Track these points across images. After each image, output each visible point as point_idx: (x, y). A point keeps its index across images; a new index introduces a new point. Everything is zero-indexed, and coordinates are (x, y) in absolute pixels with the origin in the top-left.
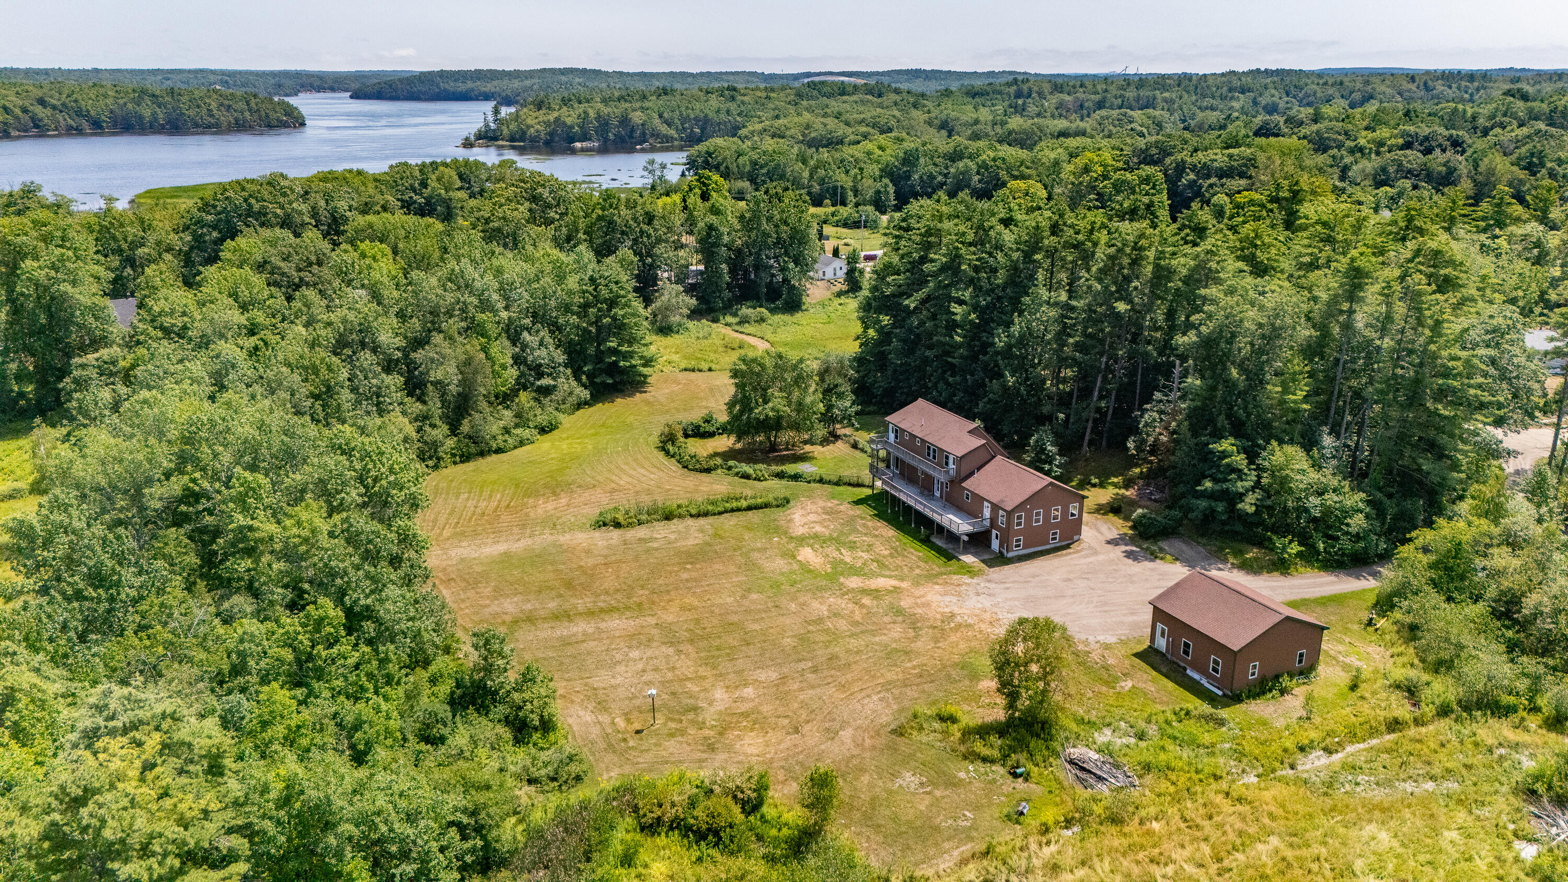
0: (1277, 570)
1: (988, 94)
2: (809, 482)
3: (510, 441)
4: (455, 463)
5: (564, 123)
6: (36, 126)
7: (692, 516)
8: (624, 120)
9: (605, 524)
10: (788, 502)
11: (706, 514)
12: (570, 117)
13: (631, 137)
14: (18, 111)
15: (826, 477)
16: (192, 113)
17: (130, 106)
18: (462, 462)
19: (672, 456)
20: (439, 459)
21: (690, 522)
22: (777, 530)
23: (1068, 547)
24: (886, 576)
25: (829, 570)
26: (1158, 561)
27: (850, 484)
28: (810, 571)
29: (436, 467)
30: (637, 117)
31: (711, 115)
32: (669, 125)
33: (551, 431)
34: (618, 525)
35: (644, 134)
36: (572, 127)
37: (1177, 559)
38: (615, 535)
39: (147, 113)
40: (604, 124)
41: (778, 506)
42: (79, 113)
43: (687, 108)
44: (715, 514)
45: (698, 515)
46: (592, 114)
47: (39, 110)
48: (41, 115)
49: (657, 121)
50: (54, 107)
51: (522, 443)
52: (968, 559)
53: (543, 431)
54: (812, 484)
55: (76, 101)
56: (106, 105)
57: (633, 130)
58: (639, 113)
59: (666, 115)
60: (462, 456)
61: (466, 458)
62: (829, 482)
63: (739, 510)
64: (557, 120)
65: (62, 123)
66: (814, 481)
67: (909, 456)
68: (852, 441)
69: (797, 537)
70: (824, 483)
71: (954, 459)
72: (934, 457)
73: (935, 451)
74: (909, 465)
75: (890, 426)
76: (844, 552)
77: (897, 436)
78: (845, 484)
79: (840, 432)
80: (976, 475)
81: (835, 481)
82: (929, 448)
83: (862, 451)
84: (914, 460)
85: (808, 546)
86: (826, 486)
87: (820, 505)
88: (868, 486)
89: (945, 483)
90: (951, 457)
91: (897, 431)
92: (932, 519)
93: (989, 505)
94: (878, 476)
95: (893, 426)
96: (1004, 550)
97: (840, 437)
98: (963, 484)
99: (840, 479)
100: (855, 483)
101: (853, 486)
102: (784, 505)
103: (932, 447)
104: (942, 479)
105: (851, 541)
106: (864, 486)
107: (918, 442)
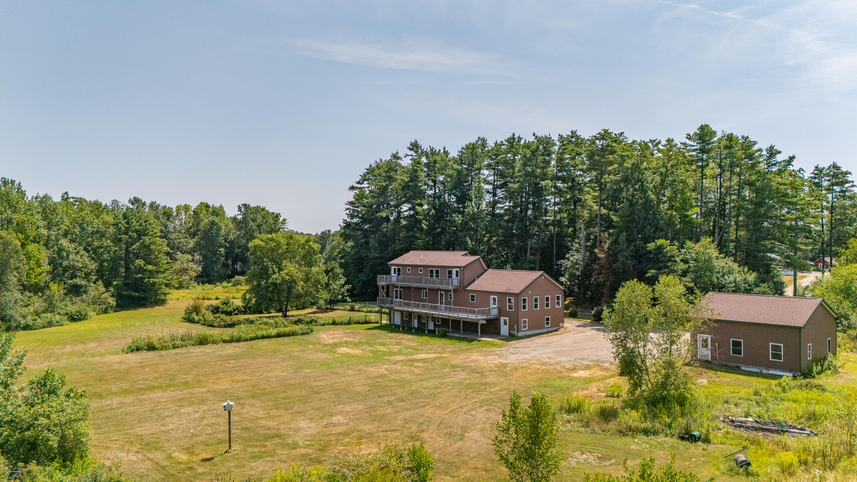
2: (324, 325)
3: (39, 321)
7: (225, 341)
9: (139, 349)
10: (312, 331)
15: (338, 320)
19: (197, 323)
22: (310, 343)
23: (557, 330)
24: (425, 353)
25: (371, 355)
27: (359, 323)
28: (353, 356)
33: (80, 320)
34: (152, 349)
38: (150, 354)
41: (303, 334)
44: (247, 340)
45: (232, 341)
51: (50, 324)
52: (487, 340)
53: (73, 319)
54: (327, 326)
62: (341, 324)
66: (328, 324)
67: (414, 281)
68: (349, 308)
69: (330, 345)
70: (336, 325)
71: (457, 272)
72: (437, 276)
73: (437, 272)
74: (415, 288)
75: (393, 268)
76: (378, 347)
77: (399, 274)
78: (355, 323)
79: (335, 308)
80: (476, 282)
81: (346, 322)
82: (432, 272)
83: (359, 311)
84: (420, 282)
85: (343, 347)
86: (339, 326)
87: (340, 331)
88: (374, 323)
89: (450, 291)
90: (454, 271)
91: (399, 270)
92: (446, 318)
93: (496, 297)
94: (388, 305)
95: (395, 267)
96: (514, 330)
97: (336, 309)
98: (468, 288)
99: (350, 320)
100: (364, 321)
101: (362, 323)
102: (308, 334)
103: (434, 270)
104: (450, 287)
105: (379, 343)
106: (371, 323)
107: (421, 270)
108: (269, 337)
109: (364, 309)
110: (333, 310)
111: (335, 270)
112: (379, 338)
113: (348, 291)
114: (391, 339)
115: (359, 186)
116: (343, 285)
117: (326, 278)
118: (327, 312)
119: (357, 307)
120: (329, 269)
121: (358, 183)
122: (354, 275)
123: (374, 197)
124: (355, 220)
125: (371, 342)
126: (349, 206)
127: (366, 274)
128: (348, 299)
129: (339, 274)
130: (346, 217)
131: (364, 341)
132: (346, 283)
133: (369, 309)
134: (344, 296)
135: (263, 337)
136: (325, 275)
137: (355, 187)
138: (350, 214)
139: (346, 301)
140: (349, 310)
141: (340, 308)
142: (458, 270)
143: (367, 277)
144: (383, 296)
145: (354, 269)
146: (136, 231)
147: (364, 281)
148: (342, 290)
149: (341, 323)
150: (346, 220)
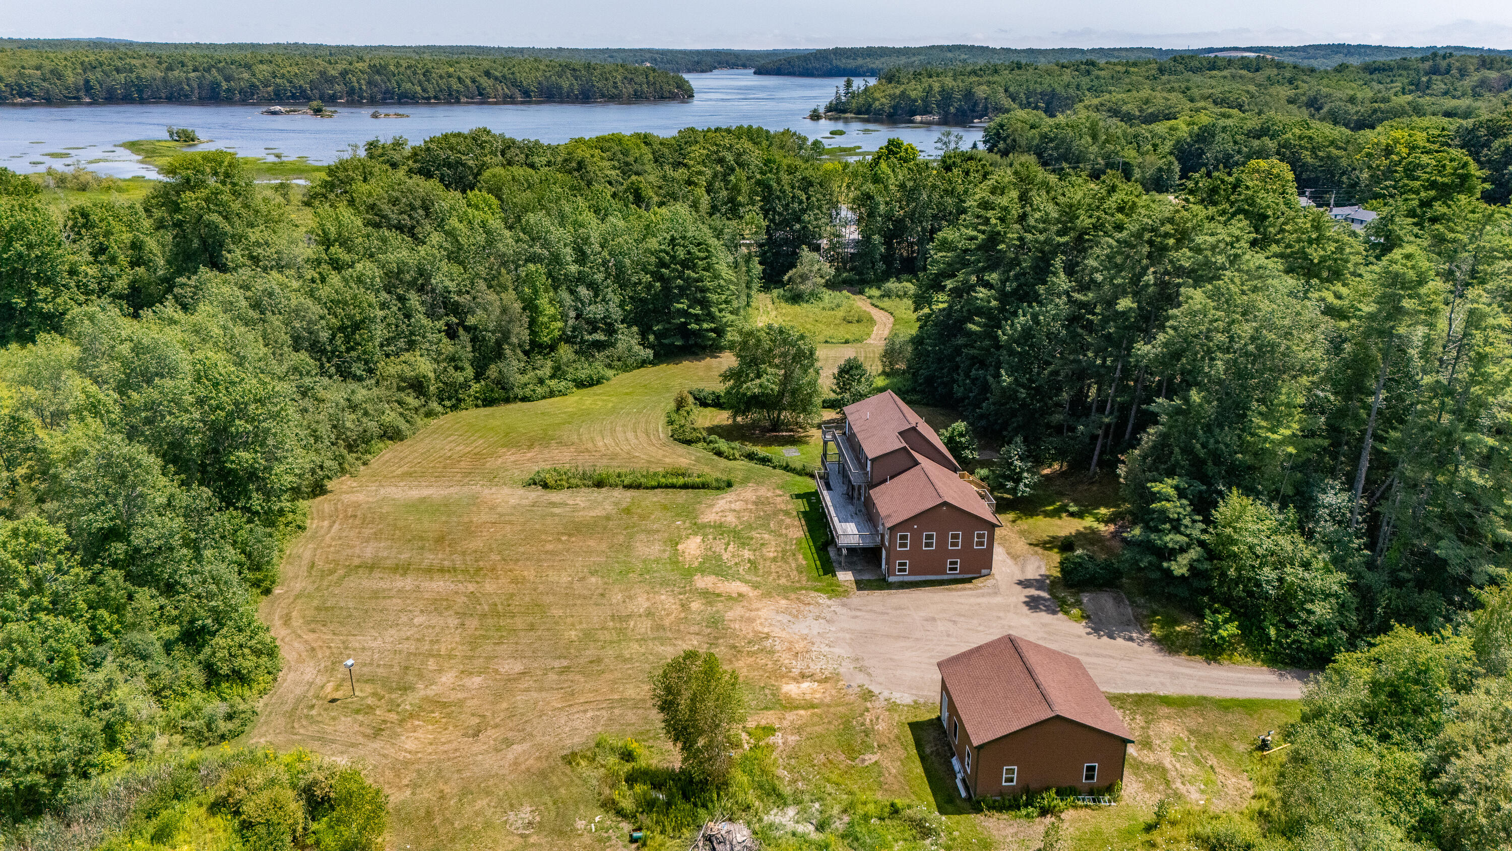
0: (1201, 654)
1: (1391, 70)
2: (774, 467)
3: (540, 391)
4: (477, 406)
5: (909, 97)
6: (481, 94)
7: (624, 487)
8: (969, 94)
9: (535, 484)
10: (729, 485)
11: (638, 487)
12: (915, 90)
13: (973, 111)
14: (468, 82)
16: (600, 85)
17: (553, 78)
18: (484, 406)
20: (459, 400)
21: (616, 492)
22: (690, 514)
23: (970, 581)
24: (744, 581)
25: (695, 565)
26: (1060, 615)
29: (454, 408)
30: (981, 91)
31: (1059, 89)
32: (1014, 100)
33: (591, 385)
34: (545, 486)
35: (986, 108)
36: (915, 101)
37: (1088, 617)
38: (536, 493)
39: (565, 85)
40: (947, 96)
42: (514, 84)
43: (1036, 82)
44: (647, 488)
46: (936, 87)
47: (485, 82)
48: (485, 85)
49: (1001, 95)
50: (496, 79)
51: (552, 394)
52: (845, 577)
53: (581, 384)
54: (778, 471)
55: (513, 73)
56: (536, 77)
57: (976, 104)
58: (985, 87)
59: (1011, 89)
60: (484, 400)
61: (489, 402)
62: (794, 470)
63: (673, 486)
64: (903, 93)
65: (500, 92)
66: (781, 467)
78: (807, 475)
80: (887, 483)
87: (760, 493)
98: (871, 491)
104: (857, 482)
105: (748, 537)
112: (764, 526)
125: (744, 533)
131: (740, 527)
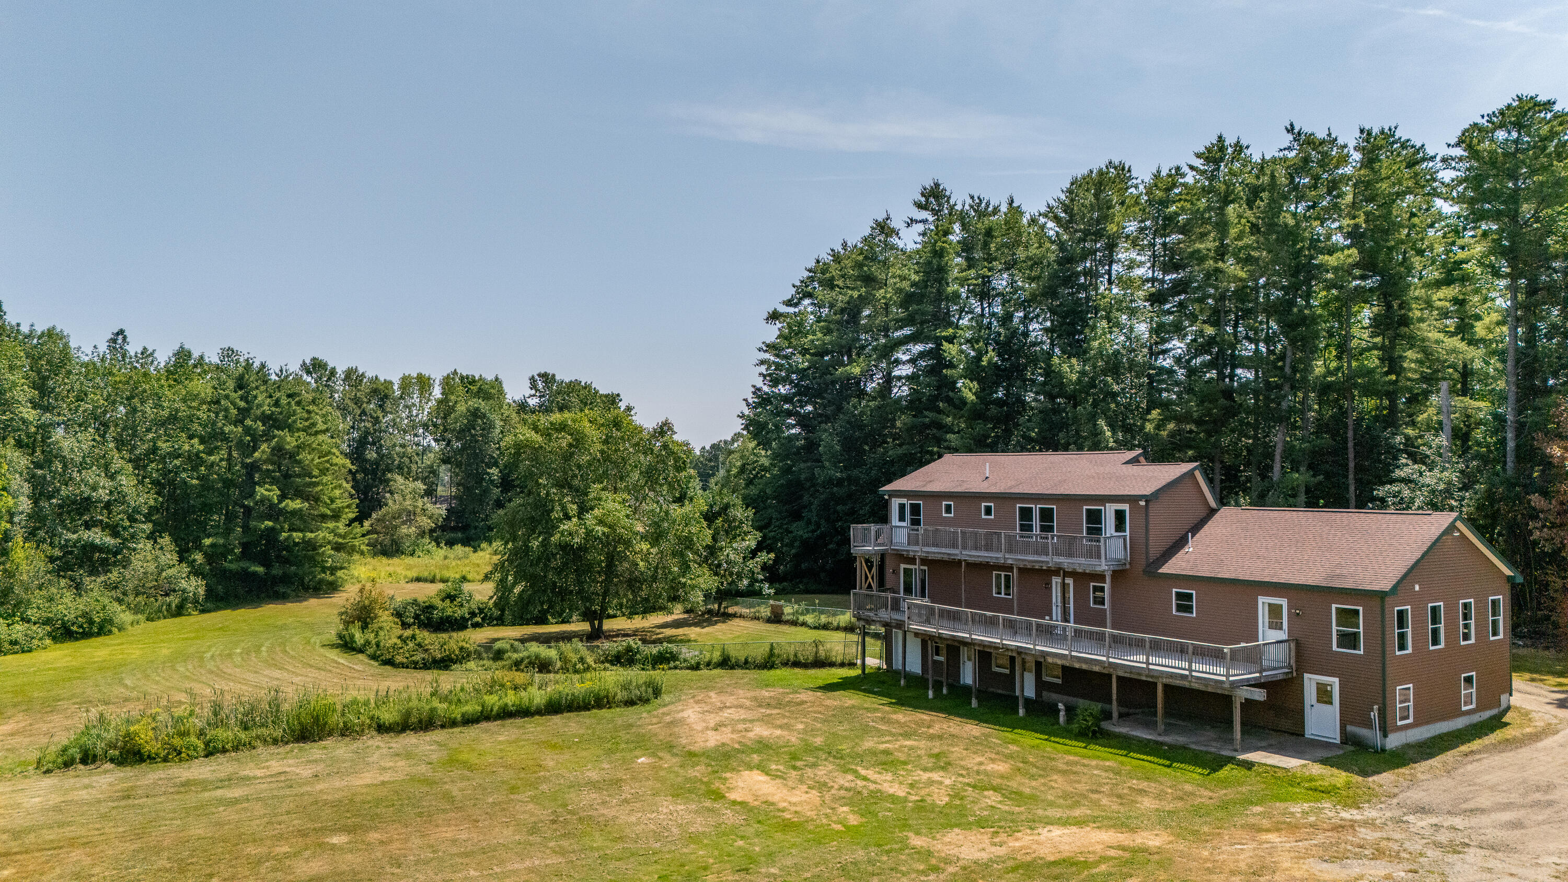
2: (696, 667)
7: (382, 728)
9: (88, 758)
10: (657, 692)
11: (426, 724)
15: (737, 654)
19: (361, 651)
21: (377, 742)
27: (797, 664)
28: (787, 826)
34: (129, 758)
41: (630, 703)
44: (453, 723)
45: (403, 726)
52: (1271, 760)
54: (705, 672)
62: (746, 664)
66: (708, 664)
67: (970, 543)
68: (765, 611)
69: (706, 754)
70: (732, 668)
71: (1120, 515)
72: (1047, 529)
73: (1046, 515)
74: (970, 565)
75: (895, 503)
76: (870, 774)
77: (915, 522)
78: (785, 664)
79: (731, 610)
80: (1189, 549)
81: (759, 659)
82: (1026, 514)
83: (794, 623)
84: (988, 548)
85: (750, 768)
86: (739, 672)
87: (743, 695)
88: (842, 665)
89: (1101, 577)
90: (1109, 511)
91: (915, 509)
92: (1096, 669)
93: (1284, 602)
94: (884, 615)
95: (904, 501)
96: (1368, 724)
97: (734, 616)
98: (1164, 570)
99: (771, 654)
100: (811, 659)
101: (805, 666)
102: (647, 701)
103: (1036, 508)
104: (1103, 566)
105: (873, 753)
106: (832, 665)
107: (988, 511)
108: (524, 712)
109: (809, 619)
110: (726, 617)
111: (732, 512)
112: (866, 730)
113: (764, 567)
114: (907, 736)
115: (791, 310)
116: (754, 553)
117: (709, 532)
118: (710, 623)
119: (788, 610)
120: (716, 509)
121: (789, 303)
122: (780, 527)
123: (828, 331)
124: (783, 390)
125: (845, 747)
126: (767, 356)
127: (809, 522)
128: (767, 589)
129: (741, 522)
130: (759, 382)
131: (818, 741)
132: (760, 547)
133: (823, 619)
134: (754, 580)
135: (506, 714)
136: (705, 524)
137: (781, 315)
138: (770, 375)
139: (758, 594)
140: (769, 621)
141: (745, 611)
142: (1126, 507)
143: (813, 531)
144: (870, 587)
145: (780, 513)
146: (265, 418)
147: (805, 543)
148: (750, 564)
149: (746, 662)
150: (759, 389)
